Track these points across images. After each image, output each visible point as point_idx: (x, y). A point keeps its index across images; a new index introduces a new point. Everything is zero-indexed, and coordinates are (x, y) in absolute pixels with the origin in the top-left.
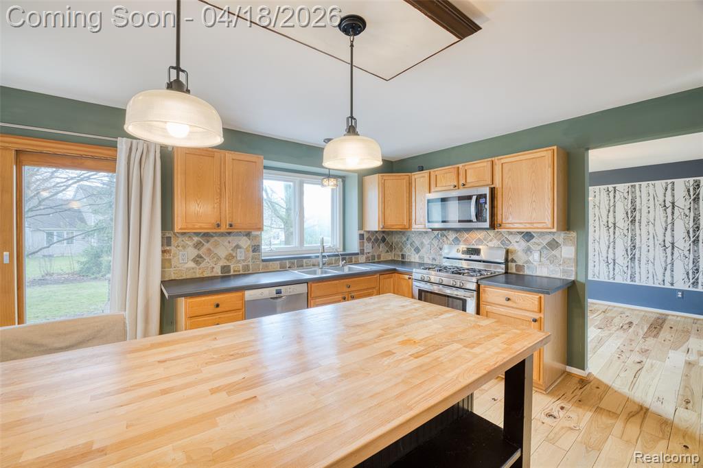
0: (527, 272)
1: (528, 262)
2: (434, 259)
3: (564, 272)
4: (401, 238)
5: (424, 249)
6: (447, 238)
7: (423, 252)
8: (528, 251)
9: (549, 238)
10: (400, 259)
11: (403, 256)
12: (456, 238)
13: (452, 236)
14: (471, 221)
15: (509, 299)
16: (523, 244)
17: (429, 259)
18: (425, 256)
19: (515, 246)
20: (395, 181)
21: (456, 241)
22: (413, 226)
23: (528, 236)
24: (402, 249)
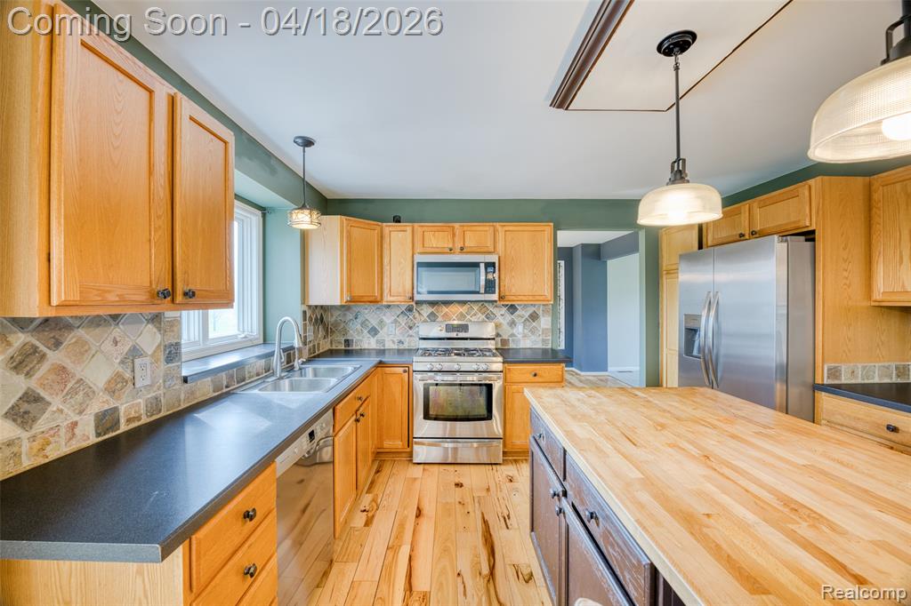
0: (512, 345)
1: (513, 335)
2: (401, 342)
3: (543, 341)
4: (345, 315)
5: (385, 329)
6: (420, 313)
7: (382, 334)
8: (512, 324)
9: (531, 310)
10: (343, 347)
11: (347, 342)
12: (432, 313)
13: (426, 310)
14: (478, 293)
15: (535, 375)
16: (509, 317)
17: (393, 342)
18: (386, 339)
19: (500, 320)
20: (363, 231)
21: (433, 317)
22: (387, 299)
23: (512, 308)
24: (345, 332)
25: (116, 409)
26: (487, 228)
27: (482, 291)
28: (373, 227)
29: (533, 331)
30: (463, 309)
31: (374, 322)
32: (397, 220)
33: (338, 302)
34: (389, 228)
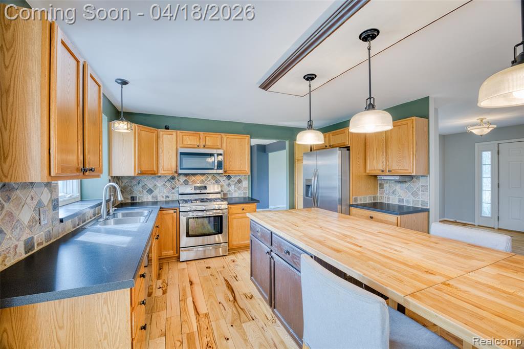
0: (229, 196)
1: (229, 191)
2: (167, 197)
3: (244, 193)
4: (131, 182)
5: (158, 190)
6: (179, 180)
7: (156, 192)
8: (229, 185)
9: (238, 178)
10: (130, 201)
11: (133, 198)
12: (186, 180)
13: (182, 179)
14: (213, 169)
15: (243, 209)
16: (227, 182)
17: (163, 197)
18: (158, 196)
19: (223, 183)
20: (147, 133)
21: (186, 182)
22: (161, 172)
23: (229, 177)
24: (132, 192)
25: (32, 238)
26: (218, 136)
27: (216, 168)
28: (152, 131)
29: (239, 188)
30: (203, 178)
31: (150, 186)
32: (167, 128)
33: (132, 174)
34: (162, 132)
